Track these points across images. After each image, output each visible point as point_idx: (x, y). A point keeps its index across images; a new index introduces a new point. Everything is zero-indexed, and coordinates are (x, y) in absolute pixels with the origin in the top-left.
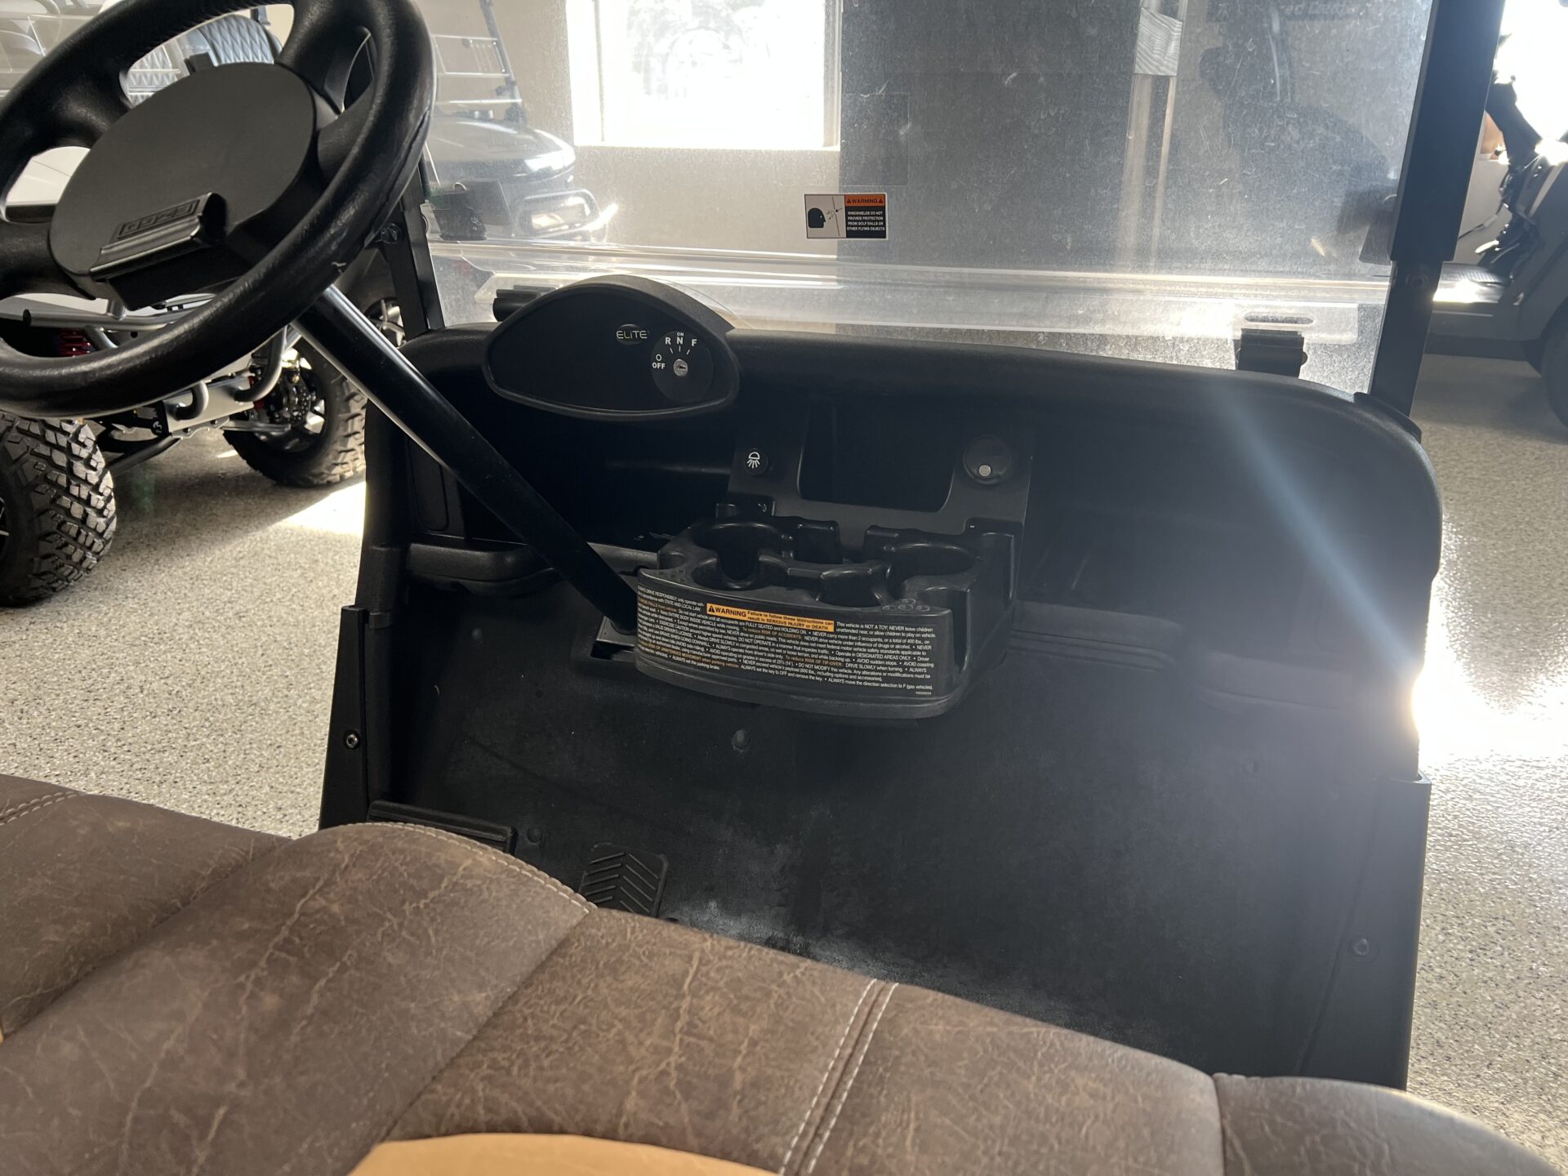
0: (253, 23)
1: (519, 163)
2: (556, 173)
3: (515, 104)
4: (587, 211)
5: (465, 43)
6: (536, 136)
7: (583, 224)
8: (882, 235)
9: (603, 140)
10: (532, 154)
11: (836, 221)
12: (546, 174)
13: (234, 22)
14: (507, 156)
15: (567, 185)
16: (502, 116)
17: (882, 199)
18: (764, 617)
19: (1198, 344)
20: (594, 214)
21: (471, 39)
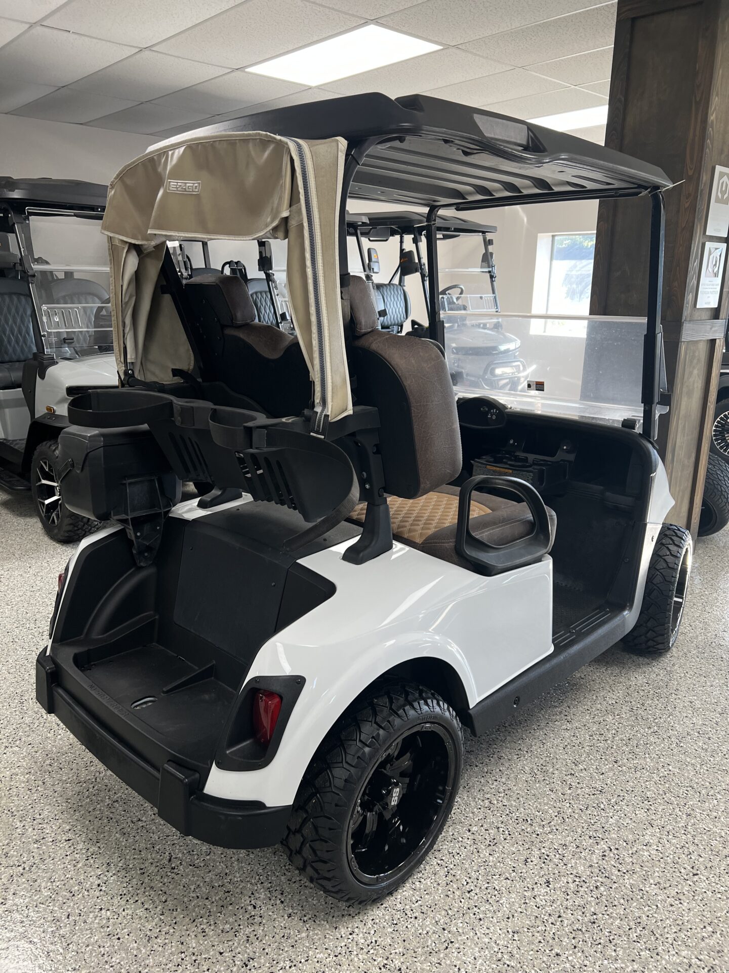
0: (399, 286)
1: (495, 348)
2: (511, 351)
3: (498, 322)
4: (521, 368)
5: (481, 298)
6: (504, 336)
7: (519, 373)
8: (543, 390)
9: (545, 332)
10: (501, 344)
11: (534, 386)
12: (507, 351)
13: (392, 287)
14: (490, 344)
15: (515, 357)
16: (492, 326)
17: (543, 382)
18: (498, 469)
19: (614, 421)
20: (524, 369)
21: (483, 296)
